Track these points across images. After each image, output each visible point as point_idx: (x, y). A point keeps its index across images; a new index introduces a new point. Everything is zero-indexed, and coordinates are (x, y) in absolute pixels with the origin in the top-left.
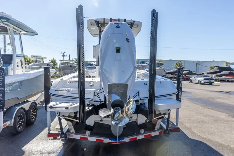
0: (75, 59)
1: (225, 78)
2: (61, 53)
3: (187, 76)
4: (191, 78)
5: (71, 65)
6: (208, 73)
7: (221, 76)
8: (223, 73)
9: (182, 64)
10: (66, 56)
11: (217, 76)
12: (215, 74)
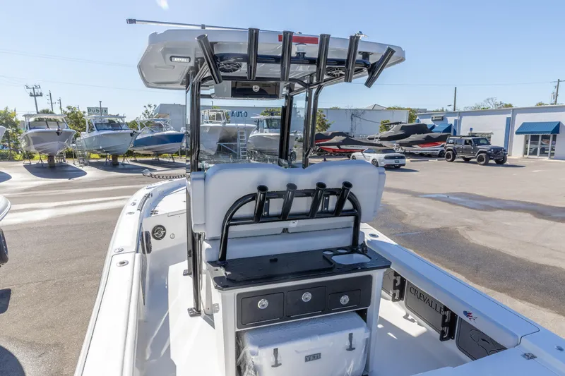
0: (69, 109)
1: (418, 149)
2: (28, 88)
3: (342, 147)
4: (353, 154)
5: (59, 130)
6: (382, 139)
7: (410, 144)
8: (413, 137)
9: (326, 118)
10: (41, 95)
11: (401, 145)
12: (398, 141)
